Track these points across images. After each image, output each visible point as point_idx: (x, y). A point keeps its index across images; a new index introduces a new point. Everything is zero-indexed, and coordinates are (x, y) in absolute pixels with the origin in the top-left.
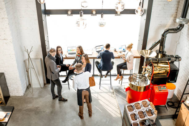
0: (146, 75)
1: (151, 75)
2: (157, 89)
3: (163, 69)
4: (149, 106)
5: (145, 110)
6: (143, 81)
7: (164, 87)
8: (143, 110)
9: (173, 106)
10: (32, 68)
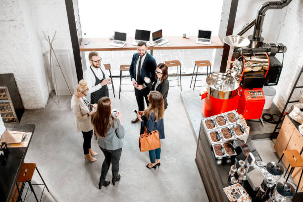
0: (233, 75)
1: (241, 74)
2: (250, 96)
3: (258, 65)
4: (238, 121)
5: (232, 126)
6: (228, 84)
7: (260, 92)
8: (228, 127)
9: (270, 120)
10: (57, 65)
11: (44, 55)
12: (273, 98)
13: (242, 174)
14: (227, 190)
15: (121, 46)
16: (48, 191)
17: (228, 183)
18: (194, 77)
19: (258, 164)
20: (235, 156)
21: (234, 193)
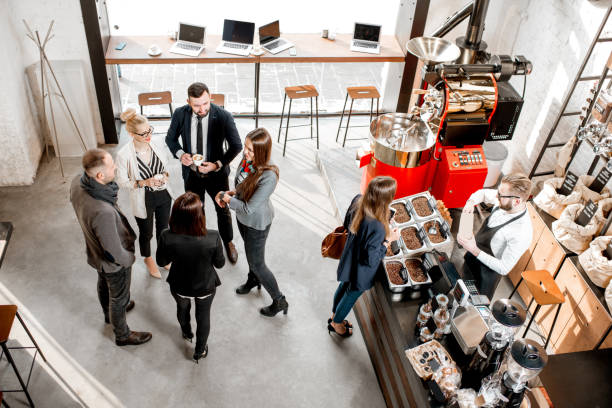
0: (425, 118)
1: (441, 116)
2: (458, 160)
3: (473, 98)
4: (435, 213)
5: (422, 224)
6: (413, 135)
7: (477, 153)
8: (415, 226)
10: (56, 94)
11: (28, 72)
12: (502, 165)
13: (443, 321)
14: (413, 355)
15: (194, 54)
16: (45, 360)
17: (415, 340)
18: (346, 118)
19: (474, 302)
20: (428, 285)
21: (426, 360)
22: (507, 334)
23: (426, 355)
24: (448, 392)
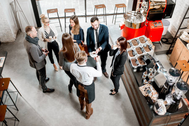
0: (142, 12)
1: (147, 11)
2: (153, 26)
3: (157, 4)
4: (147, 42)
5: (143, 46)
6: (138, 19)
7: (160, 23)
8: (140, 47)
9: (167, 42)
10: (20, 11)
11: (11, 4)
12: (168, 27)
13: (151, 77)
14: (142, 88)
16: (21, 96)
17: (142, 84)
18: (115, 16)
20: (146, 66)
21: (146, 90)
22: (174, 80)
23: (146, 88)
24: (154, 100)
